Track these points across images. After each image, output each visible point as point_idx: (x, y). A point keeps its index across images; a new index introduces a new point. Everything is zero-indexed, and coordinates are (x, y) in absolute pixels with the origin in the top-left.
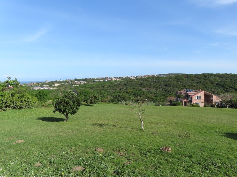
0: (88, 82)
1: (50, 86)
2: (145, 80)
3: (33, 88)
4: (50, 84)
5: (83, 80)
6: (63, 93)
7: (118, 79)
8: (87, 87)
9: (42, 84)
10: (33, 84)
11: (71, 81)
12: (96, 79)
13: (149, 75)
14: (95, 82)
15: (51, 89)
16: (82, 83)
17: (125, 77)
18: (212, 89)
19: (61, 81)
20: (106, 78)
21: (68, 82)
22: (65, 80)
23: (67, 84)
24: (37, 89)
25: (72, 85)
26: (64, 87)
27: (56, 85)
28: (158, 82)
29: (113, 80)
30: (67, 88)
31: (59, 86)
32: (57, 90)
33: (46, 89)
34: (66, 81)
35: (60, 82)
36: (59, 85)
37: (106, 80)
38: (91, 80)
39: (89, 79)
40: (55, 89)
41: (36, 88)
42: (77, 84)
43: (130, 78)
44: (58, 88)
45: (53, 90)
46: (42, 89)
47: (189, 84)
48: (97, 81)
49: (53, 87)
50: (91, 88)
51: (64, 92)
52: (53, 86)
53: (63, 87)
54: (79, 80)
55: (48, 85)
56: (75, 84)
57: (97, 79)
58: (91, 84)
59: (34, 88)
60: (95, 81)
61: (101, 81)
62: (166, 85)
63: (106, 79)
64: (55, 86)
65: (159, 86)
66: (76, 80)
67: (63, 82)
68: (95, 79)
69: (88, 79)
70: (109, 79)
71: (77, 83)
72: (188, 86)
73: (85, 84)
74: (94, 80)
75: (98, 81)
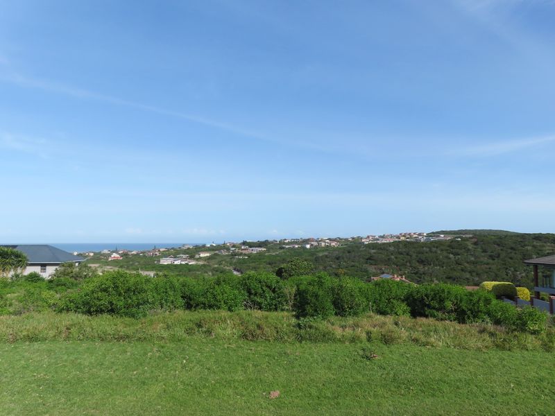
0: (268, 250)
1: (192, 257)
2: (381, 249)
3: (159, 261)
4: (192, 252)
5: (260, 244)
6: (214, 272)
7: (333, 244)
8: (264, 260)
9: (175, 252)
10: (159, 251)
11: (234, 246)
12: (286, 241)
13: (410, 234)
14: (282, 251)
15: (192, 263)
16: (256, 250)
17: (353, 238)
18: (517, 271)
19: (214, 245)
20: (308, 239)
21: (228, 249)
22: (223, 243)
23: (224, 253)
24: (166, 263)
25: (234, 255)
26: (219, 259)
27: (202, 255)
28: (408, 254)
29: (323, 244)
30: (224, 262)
31: (208, 259)
32: (204, 265)
33: (183, 263)
34: (223, 247)
35: (212, 249)
36: (208, 255)
37: (308, 246)
38: (275, 244)
39: (272, 243)
40: (201, 263)
41: (165, 261)
42: (245, 255)
43: (363, 241)
44: (206, 263)
45: (197, 265)
46: (176, 263)
47: (473, 259)
48: (287, 247)
49: (197, 260)
50: (270, 264)
51: (216, 271)
52: (197, 256)
53: (217, 261)
54: (251, 245)
55: (187, 253)
56: (241, 254)
57: (289, 243)
58: (274, 254)
59: (161, 261)
60: (283, 248)
61: (297, 246)
62: (421, 262)
63: (308, 244)
64: (200, 258)
65: (407, 262)
66: (244, 243)
67: (219, 248)
68: (284, 243)
69: (270, 243)
70: (315, 244)
71: (244, 252)
72: (468, 263)
73: (260, 254)
74: (281, 245)
75: (291, 246)
